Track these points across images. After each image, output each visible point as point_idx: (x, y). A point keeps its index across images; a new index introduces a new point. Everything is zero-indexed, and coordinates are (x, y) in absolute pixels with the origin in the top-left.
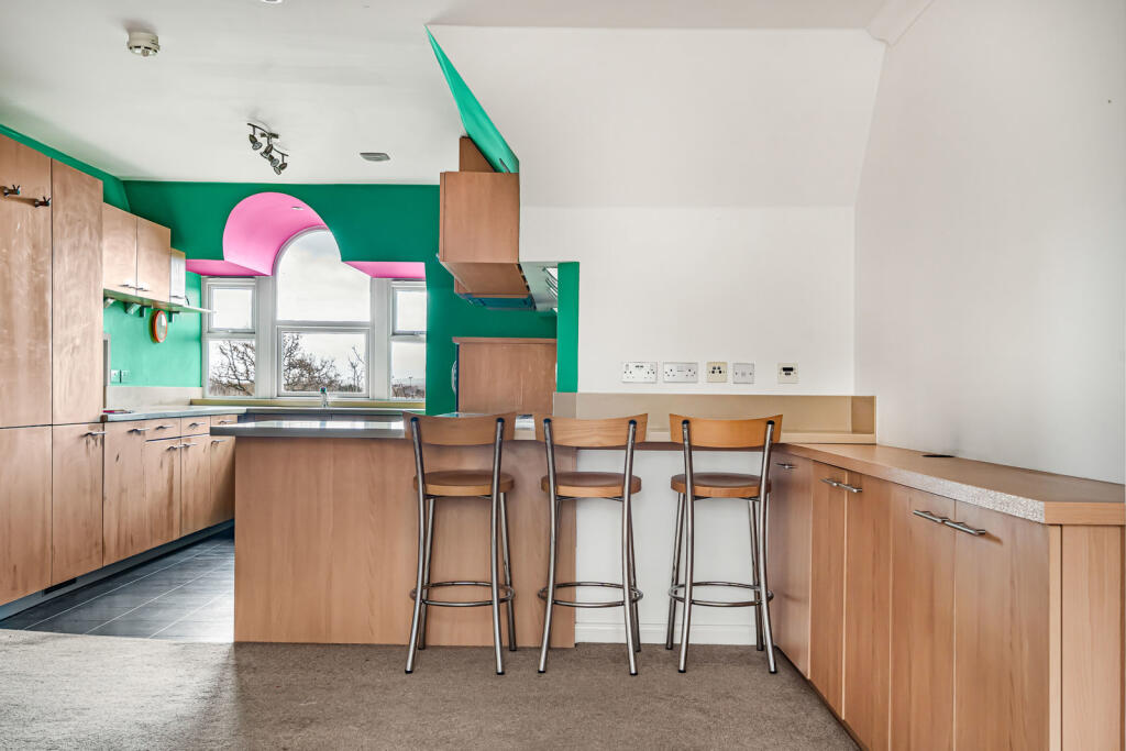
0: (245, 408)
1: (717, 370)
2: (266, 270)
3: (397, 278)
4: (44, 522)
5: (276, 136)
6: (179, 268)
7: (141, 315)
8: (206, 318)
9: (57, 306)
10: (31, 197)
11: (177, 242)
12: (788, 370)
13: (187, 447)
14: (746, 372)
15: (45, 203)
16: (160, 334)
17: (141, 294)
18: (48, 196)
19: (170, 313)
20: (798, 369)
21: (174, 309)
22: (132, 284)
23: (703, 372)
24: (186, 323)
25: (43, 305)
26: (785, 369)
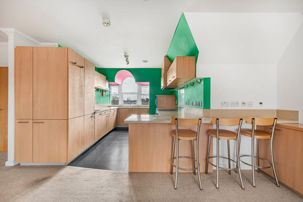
0: (118, 107)
1: (244, 103)
2: (121, 84)
3: (142, 85)
4: (82, 133)
5: (128, 56)
6: (107, 84)
7: (101, 92)
8: (111, 92)
9: (85, 90)
10: (80, 65)
11: (107, 79)
12: (261, 103)
13: (109, 116)
14: (250, 104)
15: (83, 67)
16: (104, 95)
17: (101, 88)
18: (83, 66)
19: (105, 91)
20: (263, 103)
21: (106, 91)
22: (100, 86)
23: (240, 104)
24: (107, 93)
25: (82, 90)
26: (260, 103)
